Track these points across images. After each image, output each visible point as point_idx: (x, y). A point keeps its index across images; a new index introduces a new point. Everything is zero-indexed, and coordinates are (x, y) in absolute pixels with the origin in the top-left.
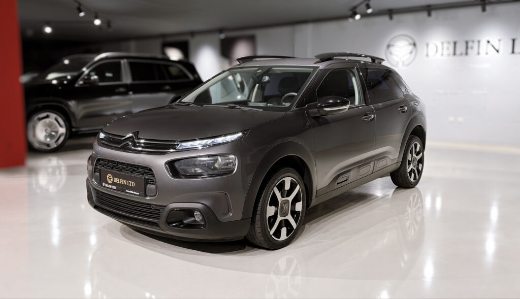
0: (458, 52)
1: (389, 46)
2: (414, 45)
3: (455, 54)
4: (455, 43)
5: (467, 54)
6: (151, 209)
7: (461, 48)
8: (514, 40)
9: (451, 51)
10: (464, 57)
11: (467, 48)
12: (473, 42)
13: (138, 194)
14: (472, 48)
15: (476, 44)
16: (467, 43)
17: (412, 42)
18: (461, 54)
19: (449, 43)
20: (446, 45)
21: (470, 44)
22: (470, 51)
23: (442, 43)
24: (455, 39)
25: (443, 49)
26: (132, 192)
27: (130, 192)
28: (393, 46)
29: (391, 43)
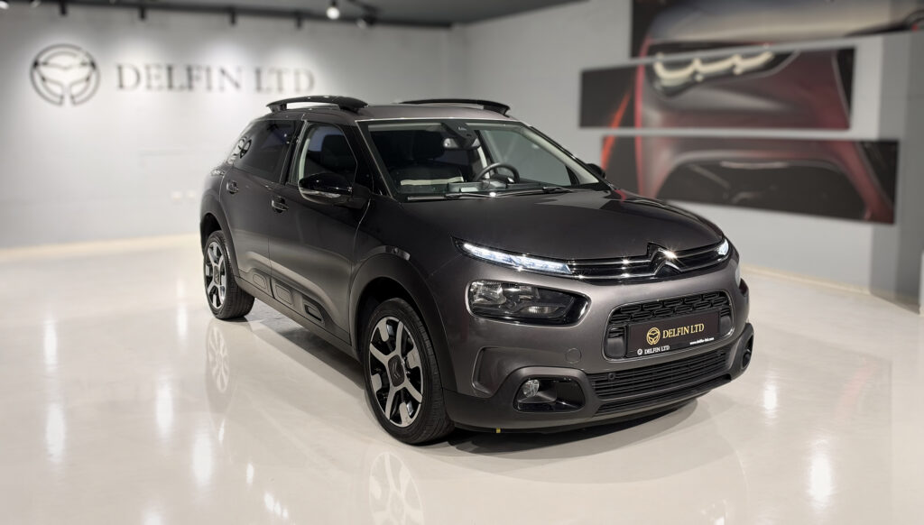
0: (176, 83)
1: (36, 64)
2: (93, 65)
3: (170, 86)
4: (170, 69)
5: (190, 87)
7: (181, 76)
8: (258, 72)
9: (164, 80)
10: (186, 93)
11: (190, 78)
12: (199, 68)
14: (198, 78)
15: (203, 74)
16: (189, 70)
17: (87, 60)
18: (182, 88)
19: (158, 66)
20: (154, 71)
21: (195, 73)
22: (195, 84)
23: (148, 68)
24: (170, 62)
25: (149, 77)
26: (701, 341)
27: (698, 342)
28: (45, 64)
29: (42, 59)
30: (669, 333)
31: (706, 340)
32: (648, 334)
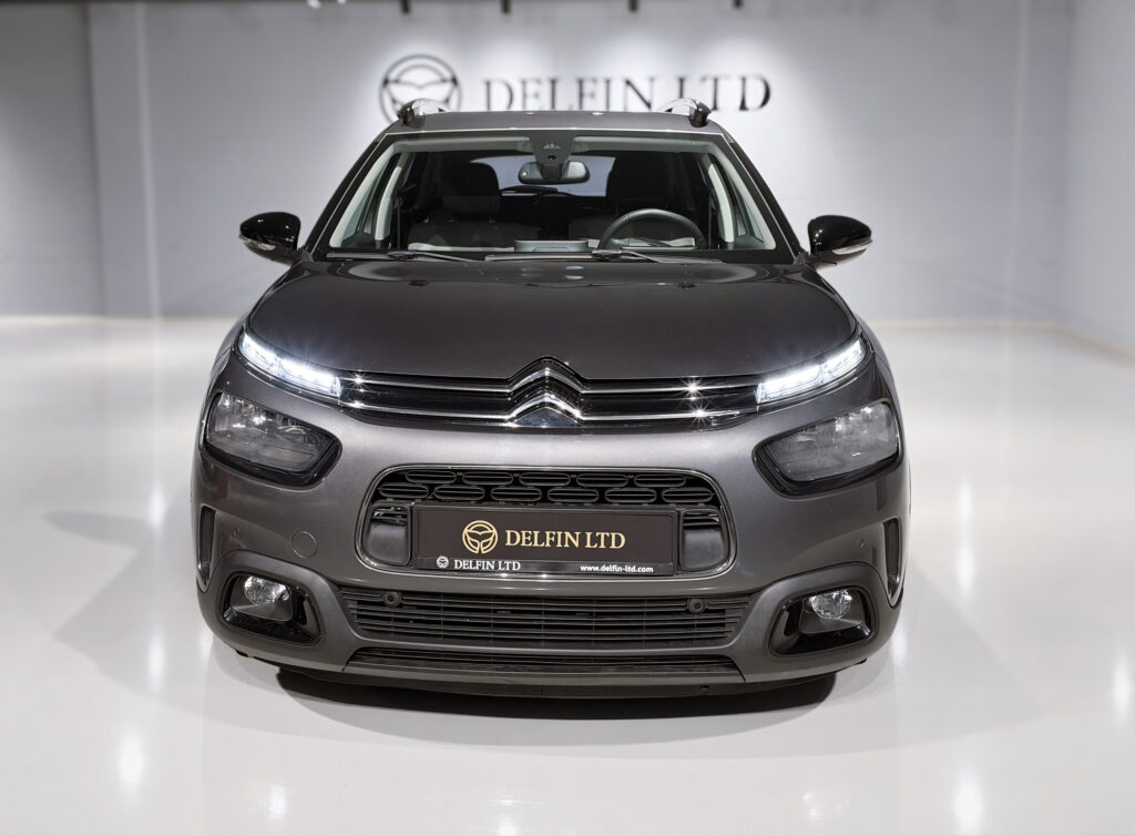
1: (386, 82)
2: (454, 81)
4: (553, 82)
6: (688, 612)
7: (567, 95)
8: (682, 81)
9: (545, 100)
11: (581, 95)
12: (595, 81)
13: (650, 570)
14: (593, 95)
15: (602, 87)
16: (581, 82)
17: (447, 75)
19: (538, 81)
20: (531, 87)
21: (588, 87)
22: (587, 103)
23: (523, 82)
24: (552, 75)
25: (525, 96)
26: (614, 568)
27: (605, 569)
28: (397, 81)
29: (393, 76)
30: (522, 538)
31: (630, 569)
32: (466, 531)
